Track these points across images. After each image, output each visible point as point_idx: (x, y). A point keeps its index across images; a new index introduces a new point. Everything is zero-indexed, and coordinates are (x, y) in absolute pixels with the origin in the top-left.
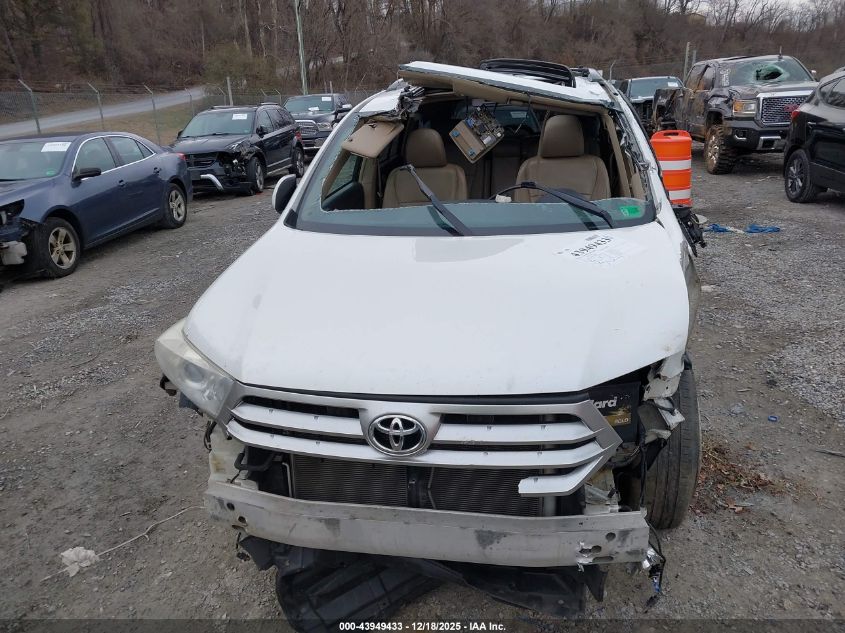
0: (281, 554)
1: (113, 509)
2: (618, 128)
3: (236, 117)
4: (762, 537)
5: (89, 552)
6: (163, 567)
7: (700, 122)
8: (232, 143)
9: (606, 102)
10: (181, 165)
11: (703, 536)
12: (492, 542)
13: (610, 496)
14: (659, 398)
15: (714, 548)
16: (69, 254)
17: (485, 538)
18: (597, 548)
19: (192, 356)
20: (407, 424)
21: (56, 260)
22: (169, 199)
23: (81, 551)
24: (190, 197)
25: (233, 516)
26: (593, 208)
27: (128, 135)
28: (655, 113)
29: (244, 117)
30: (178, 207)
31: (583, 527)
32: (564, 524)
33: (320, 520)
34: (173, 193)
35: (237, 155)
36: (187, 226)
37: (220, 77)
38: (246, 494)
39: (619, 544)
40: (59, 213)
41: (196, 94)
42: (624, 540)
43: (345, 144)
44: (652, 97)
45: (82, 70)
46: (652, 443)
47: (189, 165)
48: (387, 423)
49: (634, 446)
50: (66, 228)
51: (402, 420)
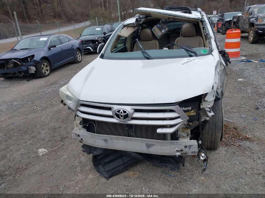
0: (93, 150)
1: (53, 139)
2: (203, 26)
3: (97, 29)
4: (244, 154)
5: (45, 150)
6: (65, 155)
7: (247, 27)
8: (95, 37)
9: (200, 18)
10: (80, 44)
11: (224, 153)
12: (150, 147)
13: (187, 136)
14: (206, 108)
15: (227, 156)
16: (47, 70)
17: (148, 146)
18: (182, 150)
19: (68, 93)
20: (125, 112)
21: (44, 72)
22: (76, 54)
23: (43, 150)
24: (83, 54)
25: (79, 138)
26: (192, 51)
27: (64, 35)
28: (232, 24)
29: (99, 29)
30: (79, 57)
31: (178, 144)
32: (172, 143)
33: (102, 140)
34: (78, 52)
35: (97, 41)
36: (82, 62)
37: (94, 18)
38: (83, 132)
39: (189, 149)
40: (44, 58)
41: (88, 23)
42: (190, 148)
43: (119, 33)
44: (232, 19)
45: (55, 17)
46: (203, 122)
47: (83, 44)
48: (119, 111)
49: (197, 122)
50: (47, 63)
51: (123, 111)
